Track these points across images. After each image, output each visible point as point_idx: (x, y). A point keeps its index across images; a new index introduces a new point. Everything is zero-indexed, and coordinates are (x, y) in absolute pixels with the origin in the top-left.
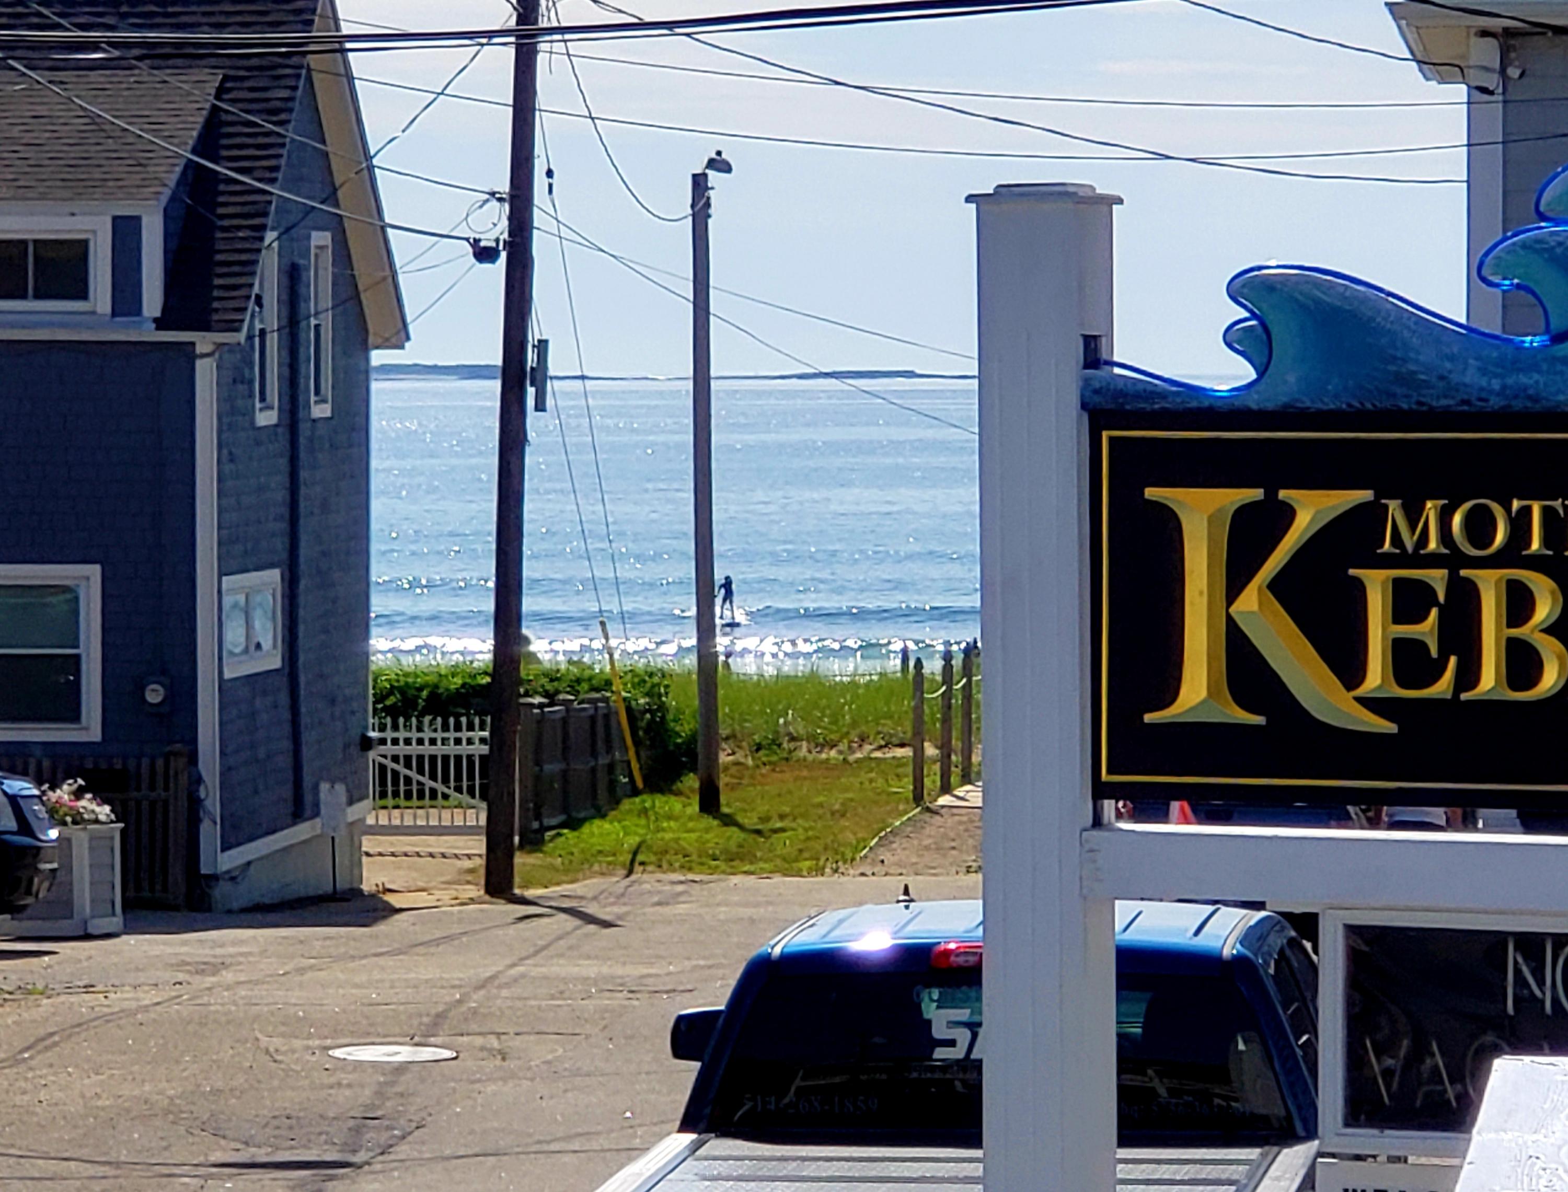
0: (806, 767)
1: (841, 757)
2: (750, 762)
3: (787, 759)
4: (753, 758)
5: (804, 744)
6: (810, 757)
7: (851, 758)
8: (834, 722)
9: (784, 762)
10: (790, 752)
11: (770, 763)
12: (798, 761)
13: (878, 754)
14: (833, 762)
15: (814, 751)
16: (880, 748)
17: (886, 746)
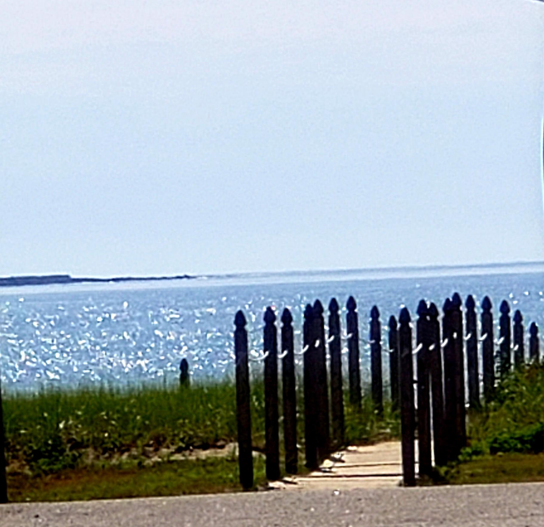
0: (96, 473)
1: (136, 462)
2: (27, 471)
3: (72, 467)
4: (31, 469)
5: (90, 450)
6: (99, 463)
7: (148, 462)
8: (124, 426)
9: (68, 470)
10: (74, 458)
11: (51, 471)
12: (85, 468)
13: (178, 457)
14: (127, 467)
15: (101, 458)
16: (179, 450)
17: (187, 448)
